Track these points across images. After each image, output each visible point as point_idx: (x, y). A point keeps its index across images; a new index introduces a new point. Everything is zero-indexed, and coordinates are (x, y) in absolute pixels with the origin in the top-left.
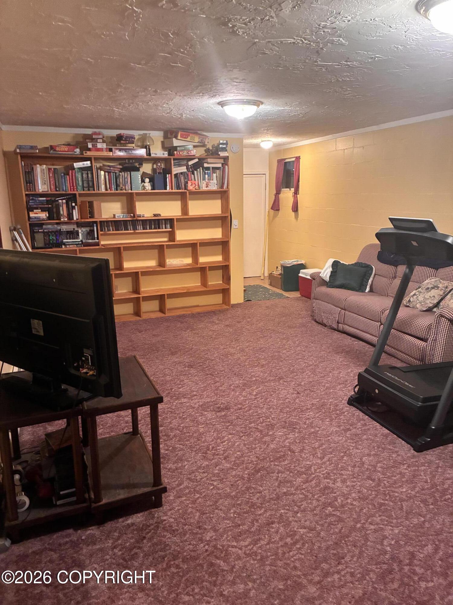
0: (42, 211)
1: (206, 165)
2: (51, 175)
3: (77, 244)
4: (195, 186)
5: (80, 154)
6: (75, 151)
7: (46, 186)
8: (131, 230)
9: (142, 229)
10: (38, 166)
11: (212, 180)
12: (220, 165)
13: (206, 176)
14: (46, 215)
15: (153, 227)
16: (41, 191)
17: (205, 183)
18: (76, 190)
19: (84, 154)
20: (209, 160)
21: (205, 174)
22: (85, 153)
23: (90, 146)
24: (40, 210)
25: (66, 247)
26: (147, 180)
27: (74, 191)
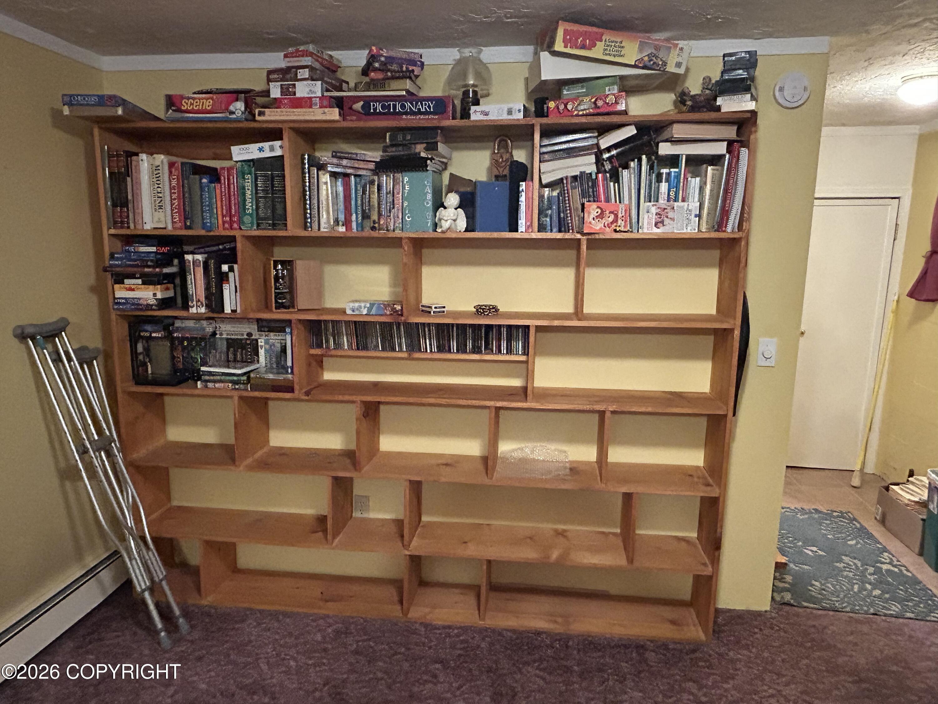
0: (144, 283)
1: (665, 149)
2: (174, 183)
3: (234, 383)
4: (615, 220)
5: (246, 120)
6: (232, 108)
7: (160, 215)
8: (401, 350)
9: (435, 349)
10: (144, 156)
11: (683, 200)
12: (720, 149)
13: (664, 187)
14: (155, 295)
15: (470, 345)
16: (148, 227)
17: (654, 210)
18: (235, 225)
19: (258, 118)
20: (678, 131)
21: (659, 179)
22: (261, 114)
23: (275, 92)
24: (139, 281)
25: (206, 387)
26: (453, 199)
27: (231, 228)
